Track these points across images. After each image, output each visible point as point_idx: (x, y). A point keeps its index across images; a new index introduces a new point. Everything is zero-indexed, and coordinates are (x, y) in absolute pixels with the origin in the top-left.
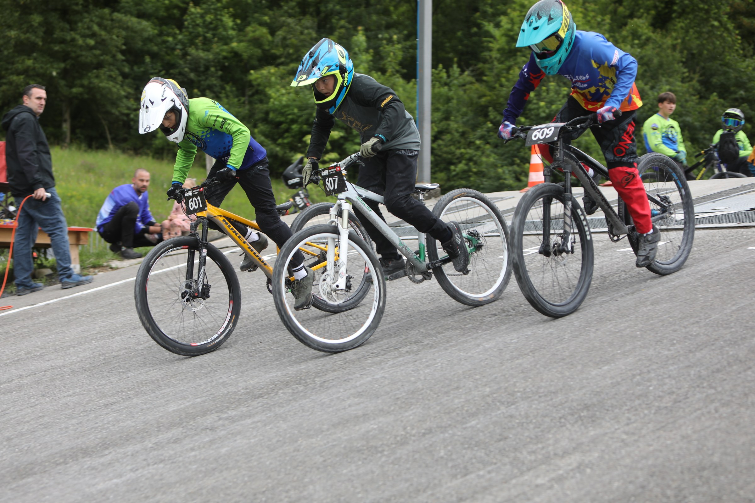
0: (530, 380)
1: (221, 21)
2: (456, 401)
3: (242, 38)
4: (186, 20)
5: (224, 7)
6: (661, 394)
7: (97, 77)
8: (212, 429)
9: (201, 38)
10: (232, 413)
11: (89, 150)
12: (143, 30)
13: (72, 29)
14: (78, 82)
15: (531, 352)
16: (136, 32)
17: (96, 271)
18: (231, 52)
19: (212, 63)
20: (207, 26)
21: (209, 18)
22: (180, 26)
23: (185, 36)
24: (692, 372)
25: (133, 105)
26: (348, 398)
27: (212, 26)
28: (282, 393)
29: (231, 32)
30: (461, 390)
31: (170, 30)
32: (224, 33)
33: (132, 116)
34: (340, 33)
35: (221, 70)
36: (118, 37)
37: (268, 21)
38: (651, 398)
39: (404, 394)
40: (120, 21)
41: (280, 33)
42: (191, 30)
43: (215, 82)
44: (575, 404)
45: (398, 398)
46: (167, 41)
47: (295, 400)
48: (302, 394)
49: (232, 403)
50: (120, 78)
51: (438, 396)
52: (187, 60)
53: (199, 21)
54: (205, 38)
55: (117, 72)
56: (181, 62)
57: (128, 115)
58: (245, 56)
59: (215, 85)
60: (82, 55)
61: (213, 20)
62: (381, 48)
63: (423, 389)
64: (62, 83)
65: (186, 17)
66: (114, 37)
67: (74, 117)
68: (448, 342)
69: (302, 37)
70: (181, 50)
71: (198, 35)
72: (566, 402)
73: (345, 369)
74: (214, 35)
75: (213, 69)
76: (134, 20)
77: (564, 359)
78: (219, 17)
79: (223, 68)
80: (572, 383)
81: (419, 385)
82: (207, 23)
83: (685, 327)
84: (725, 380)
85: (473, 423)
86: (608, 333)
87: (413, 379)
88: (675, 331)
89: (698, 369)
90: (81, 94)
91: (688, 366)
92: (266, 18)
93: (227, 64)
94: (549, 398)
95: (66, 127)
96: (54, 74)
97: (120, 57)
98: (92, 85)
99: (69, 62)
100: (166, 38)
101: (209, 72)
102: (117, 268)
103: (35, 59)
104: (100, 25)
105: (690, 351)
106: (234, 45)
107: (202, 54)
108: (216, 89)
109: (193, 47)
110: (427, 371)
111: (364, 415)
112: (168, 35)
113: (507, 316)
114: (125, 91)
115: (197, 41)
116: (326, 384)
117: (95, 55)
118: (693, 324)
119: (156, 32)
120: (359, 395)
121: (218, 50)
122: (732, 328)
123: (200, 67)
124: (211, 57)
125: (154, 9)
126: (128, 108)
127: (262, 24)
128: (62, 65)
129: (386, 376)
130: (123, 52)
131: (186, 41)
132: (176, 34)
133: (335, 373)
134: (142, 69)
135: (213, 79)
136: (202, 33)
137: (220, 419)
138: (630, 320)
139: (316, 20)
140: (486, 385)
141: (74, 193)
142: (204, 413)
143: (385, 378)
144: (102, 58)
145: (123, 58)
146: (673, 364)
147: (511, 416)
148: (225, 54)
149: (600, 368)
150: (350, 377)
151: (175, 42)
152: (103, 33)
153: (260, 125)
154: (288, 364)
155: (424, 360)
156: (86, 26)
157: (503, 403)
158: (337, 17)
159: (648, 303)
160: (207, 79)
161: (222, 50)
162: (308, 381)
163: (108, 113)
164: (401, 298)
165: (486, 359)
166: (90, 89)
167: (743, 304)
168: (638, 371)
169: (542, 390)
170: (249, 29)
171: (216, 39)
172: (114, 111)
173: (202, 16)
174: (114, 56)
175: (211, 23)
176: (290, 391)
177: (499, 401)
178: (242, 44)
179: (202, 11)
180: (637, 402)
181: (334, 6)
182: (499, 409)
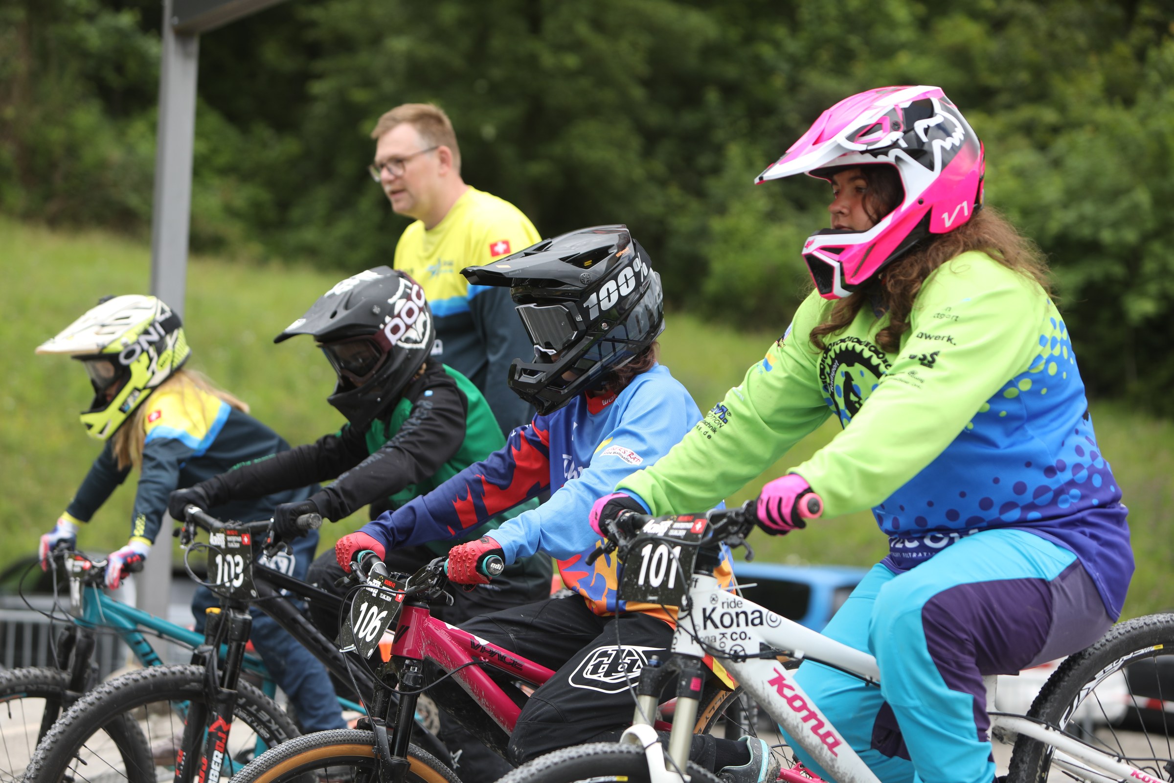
7: (584, 137)
9: (831, 48)
14: (542, 149)
20: (849, 19)
22: (791, 21)
23: (802, 42)
27: (860, 21)
29: (903, 33)
32: (887, 35)
36: (632, 47)
46: (761, 56)
50: (637, 141)
55: (629, 127)
64: (509, 151)
69: (1053, 46)
70: (787, 75)
71: (826, 41)
96: (489, 133)
98: (571, 158)
104: (592, 23)
109: (812, 67)
112: (766, 41)
115: (822, 53)
117: (580, 90)
119: (731, 34)
127: (975, 14)
128: (509, 114)
130: (645, 82)
131: (801, 55)
132: (782, 39)
134: (699, 120)
136: (834, 36)
166: (568, 167)
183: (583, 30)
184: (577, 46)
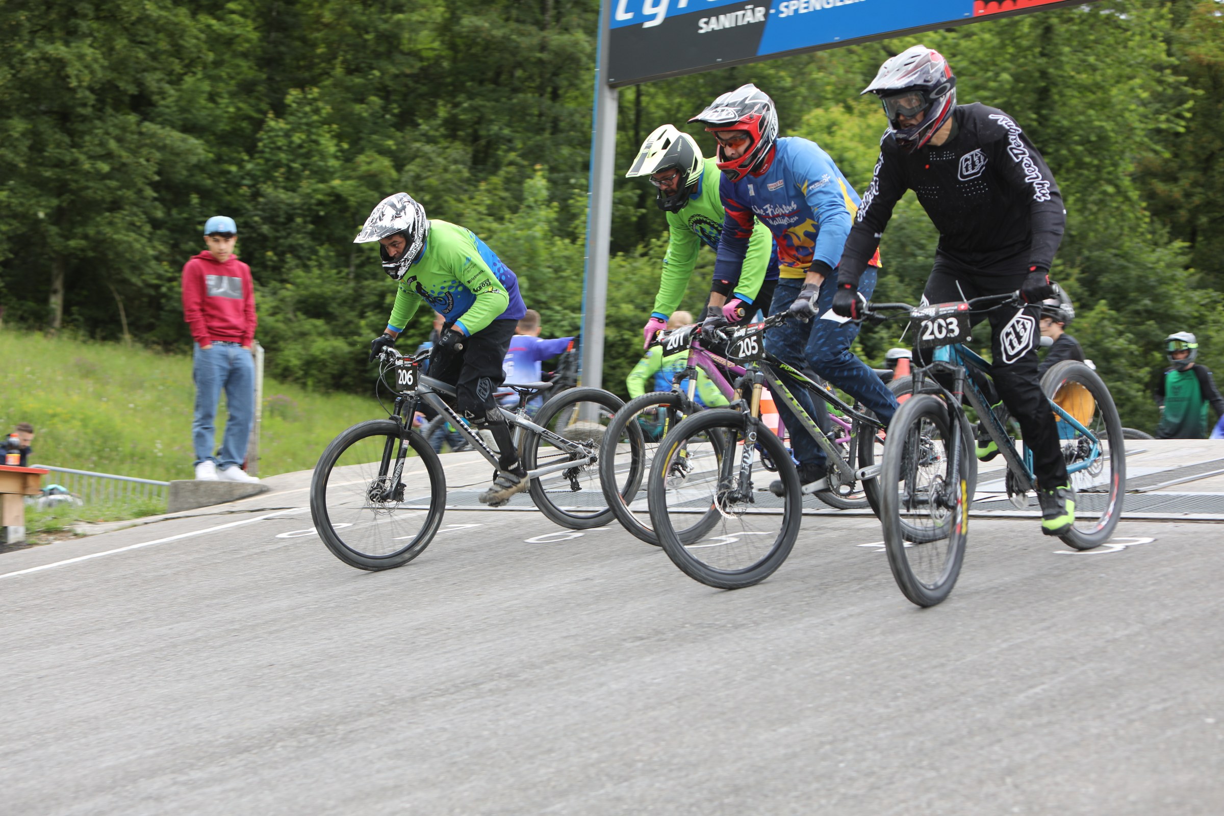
0: (663, 743)
1: (316, 142)
2: (542, 771)
3: (348, 172)
4: (260, 140)
5: (324, 122)
6: (854, 774)
7: (111, 223)
8: (158, 799)
9: (282, 170)
10: (195, 775)
11: (91, 341)
12: (190, 151)
13: (74, 145)
14: (79, 230)
15: (677, 699)
16: (178, 154)
17: (51, 537)
18: (329, 195)
19: (299, 211)
20: (293, 150)
21: (297, 138)
22: (252, 150)
23: (258, 164)
24: (911, 743)
25: (167, 271)
26: (380, 759)
27: (303, 151)
28: (282, 747)
29: (333, 163)
30: (553, 755)
31: (235, 155)
32: (321, 163)
33: (164, 289)
34: (508, 173)
35: (312, 222)
36: (148, 160)
37: (394, 148)
38: (838, 780)
39: (466, 757)
40: (153, 135)
41: (412, 168)
42: (267, 155)
43: (301, 242)
44: (720, 784)
45: (455, 763)
46: (229, 172)
47: (298, 759)
48: (311, 749)
49: (199, 759)
50: (148, 228)
51: (517, 762)
52: (258, 203)
53: (281, 142)
54: (290, 169)
55: (143, 216)
56: (249, 206)
57: (157, 287)
58: (353, 201)
59: (301, 246)
60: (87, 188)
61: (304, 141)
62: (571, 201)
63: (496, 750)
64: (54, 230)
65: (261, 134)
66: (142, 161)
67: (70, 287)
68: (557, 678)
69: (448, 176)
70: (249, 187)
71: (278, 165)
72: (708, 780)
73: (387, 713)
74: (305, 166)
75: (299, 220)
76: (177, 135)
77: (723, 713)
78: (314, 137)
79: (317, 220)
80: (724, 751)
81: (493, 743)
82: (293, 145)
83: (921, 672)
84: (957, 757)
85: (558, 806)
86: (802, 676)
87: (486, 733)
88: (904, 677)
89: (921, 739)
90: (83, 250)
91: (908, 734)
92: (390, 143)
93: (322, 213)
94: (683, 773)
95: (56, 302)
96: (41, 215)
97: (150, 192)
98: (101, 237)
99: (67, 197)
100: (227, 167)
101: (293, 225)
102: (84, 536)
103: (11, 190)
104: (119, 140)
105: (918, 710)
106: (336, 183)
107: (283, 195)
108: (303, 253)
109: (270, 183)
110: (512, 722)
111: (396, 787)
112: (231, 162)
113: (659, 640)
114: (154, 248)
115: (276, 174)
116: (352, 735)
117: (109, 188)
118: (935, 667)
119: (211, 155)
120: (398, 755)
121: (309, 191)
122: (992, 676)
123: (278, 216)
124: (297, 200)
125: (210, 119)
126: (159, 277)
127: (383, 152)
128: (55, 202)
129: (447, 726)
130: (155, 186)
131: (258, 173)
132: (243, 160)
133: (371, 719)
134: (185, 215)
135: (299, 236)
136: (285, 161)
137: (175, 783)
138: (842, 657)
139: (470, 149)
140: (593, 749)
141: (59, 410)
142: (152, 773)
143: (444, 730)
144: (120, 193)
145: (155, 195)
146: (887, 729)
147: (619, 799)
148: (320, 197)
149: (774, 730)
150: (392, 726)
151: (241, 174)
152: (124, 154)
153: (369, 314)
154: (303, 701)
155: (511, 705)
156: (97, 142)
157: (610, 777)
158: (504, 147)
159: (878, 631)
160: (289, 235)
161: (315, 191)
162: (326, 729)
163: (125, 282)
164: (507, 604)
165: (607, 707)
166: (99, 243)
167: (1019, 641)
168: (830, 738)
169: (676, 761)
170: (361, 158)
171: (307, 173)
172: (134, 280)
173: (287, 135)
174: (140, 191)
175: (300, 146)
176: (295, 744)
177: (608, 775)
178: (349, 182)
179: (288, 127)
180: (815, 786)
181: (501, 129)
182: (603, 786)
183: (113, 145)
184: (108, 156)
